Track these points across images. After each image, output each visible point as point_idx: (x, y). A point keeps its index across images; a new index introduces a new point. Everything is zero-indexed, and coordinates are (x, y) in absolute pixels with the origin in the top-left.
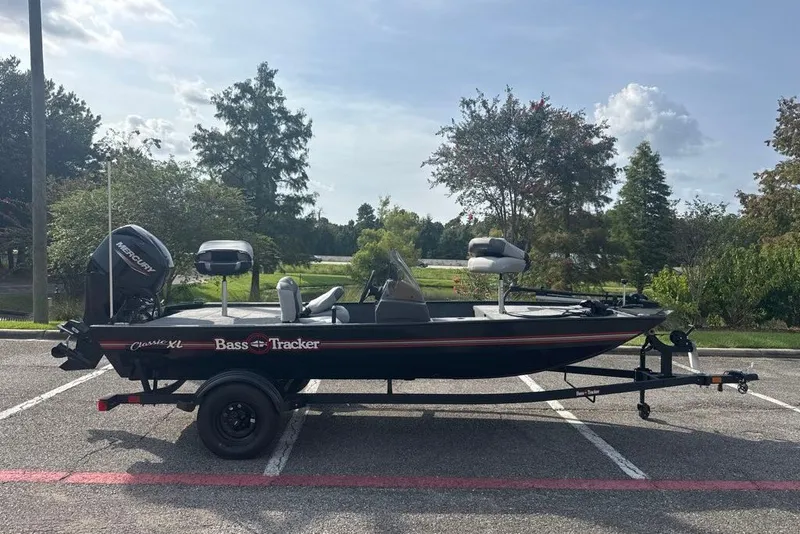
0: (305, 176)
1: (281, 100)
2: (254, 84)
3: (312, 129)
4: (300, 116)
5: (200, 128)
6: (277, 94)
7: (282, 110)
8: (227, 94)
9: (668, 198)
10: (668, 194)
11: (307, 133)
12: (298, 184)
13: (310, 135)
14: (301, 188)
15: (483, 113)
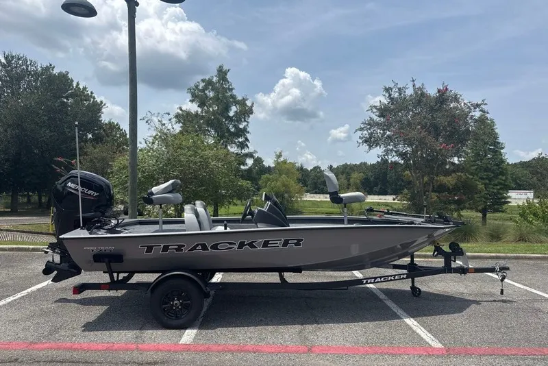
0: (247, 139)
1: (231, 90)
2: (215, 79)
3: (253, 108)
4: (244, 100)
5: (181, 110)
6: (229, 86)
7: (233, 97)
8: (197, 86)
9: (502, 151)
10: (503, 148)
11: (250, 111)
12: (243, 145)
13: (252, 113)
14: (244, 148)
15: (396, 95)
